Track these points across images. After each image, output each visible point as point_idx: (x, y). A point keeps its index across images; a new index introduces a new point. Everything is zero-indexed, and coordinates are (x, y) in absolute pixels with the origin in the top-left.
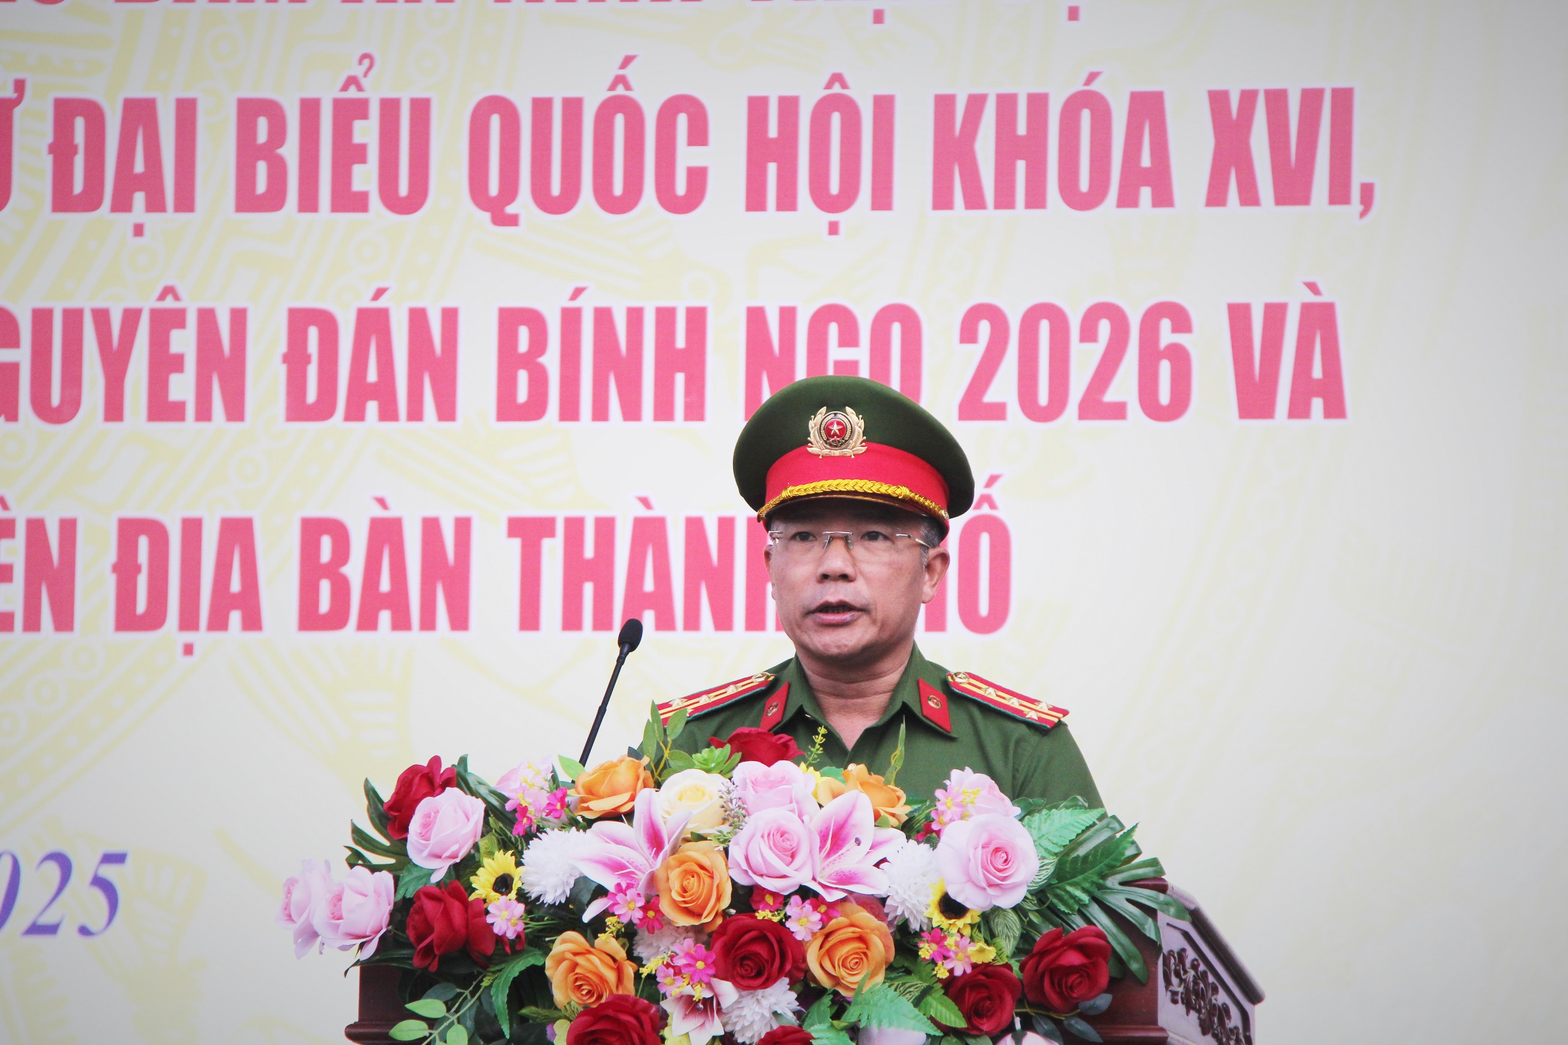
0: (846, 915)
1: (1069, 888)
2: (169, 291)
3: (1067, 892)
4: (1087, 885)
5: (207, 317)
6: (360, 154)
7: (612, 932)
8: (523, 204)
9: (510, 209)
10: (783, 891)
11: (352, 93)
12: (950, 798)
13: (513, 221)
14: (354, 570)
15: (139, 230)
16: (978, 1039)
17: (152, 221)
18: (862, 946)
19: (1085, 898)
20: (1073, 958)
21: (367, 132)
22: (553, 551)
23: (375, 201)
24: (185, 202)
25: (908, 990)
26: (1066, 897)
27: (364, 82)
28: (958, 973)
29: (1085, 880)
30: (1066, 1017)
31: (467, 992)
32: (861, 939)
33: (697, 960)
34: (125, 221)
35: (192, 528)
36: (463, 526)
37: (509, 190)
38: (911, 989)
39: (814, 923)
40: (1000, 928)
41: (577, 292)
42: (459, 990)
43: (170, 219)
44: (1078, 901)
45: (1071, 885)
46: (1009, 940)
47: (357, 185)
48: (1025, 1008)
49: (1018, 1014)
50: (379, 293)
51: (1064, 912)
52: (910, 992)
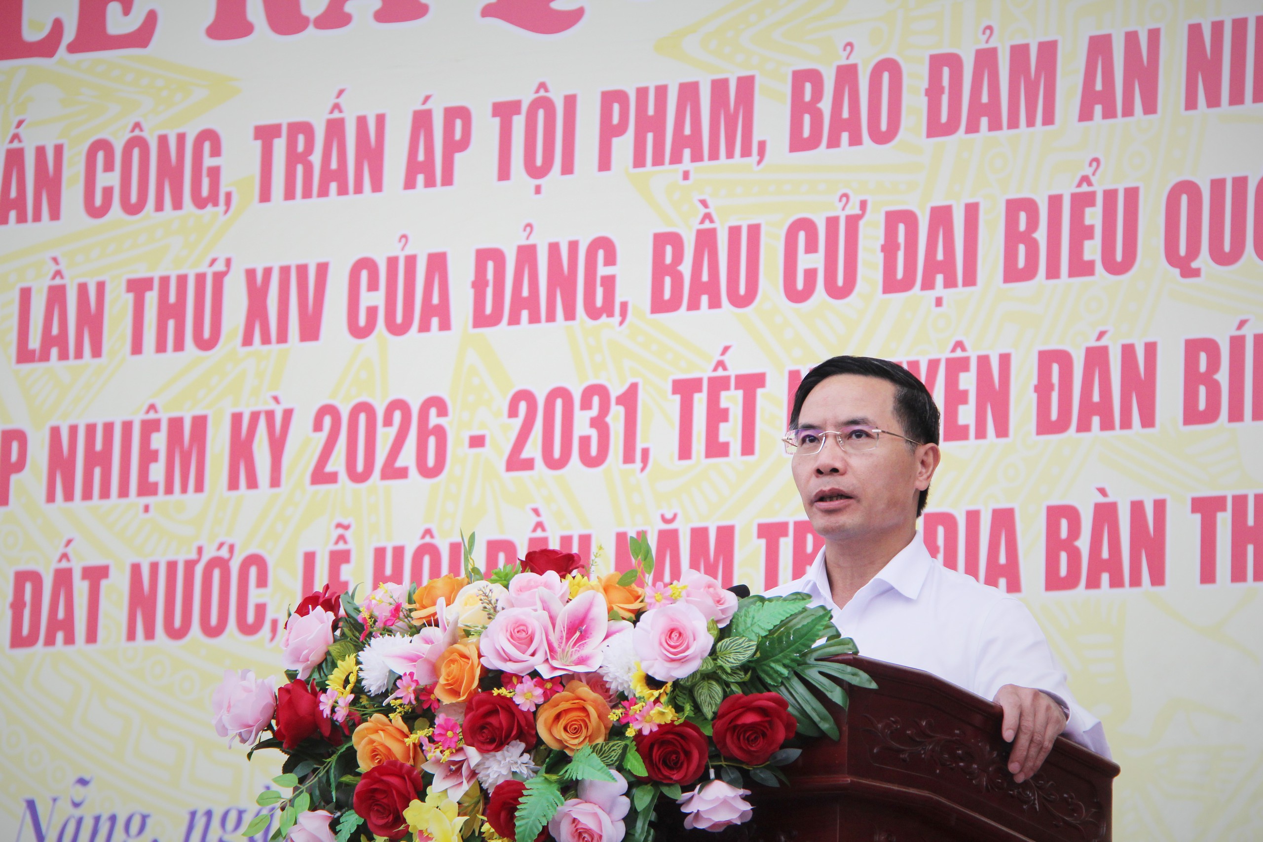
0: (573, 691)
1: (773, 665)
2: (959, 345)
3: (772, 668)
4: (787, 661)
5: (984, 361)
6: (1089, 232)
7: (400, 712)
8: (1203, 261)
9: (1194, 265)
10: (522, 672)
11: (1085, 188)
12: (659, 593)
13: (1196, 273)
14: (1084, 543)
15: (939, 302)
16: (672, 787)
17: (948, 294)
18: (582, 714)
19: (785, 672)
20: (750, 718)
21: (1094, 216)
22: (1224, 521)
23: (1099, 267)
24: (970, 280)
25: (612, 749)
26: (771, 672)
27: (1093, 179)
28: (646, 732)
29: (785, 657)
30: (753, 768)
31: (322, 767)
32: (584, 709)
33: (448, 730)
34: (931, 295)
35: (973, 517)
36: (1160, 506)
37: (1194, 250)
38: (615, 748)
39: (537, 696)
40: (702, 697)
41: (1242, 324)
42: (316, 766)
43: (961, 291)
44: (780, 675)
45: (775, 662)
46: (712, 707)
47: (1087, 256)
48: (721, 762)
49: (713, 767)
50: (1101, 335)
51: (770, 684)
52: (614, 750)
